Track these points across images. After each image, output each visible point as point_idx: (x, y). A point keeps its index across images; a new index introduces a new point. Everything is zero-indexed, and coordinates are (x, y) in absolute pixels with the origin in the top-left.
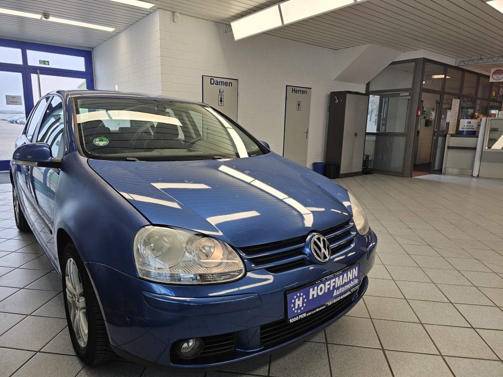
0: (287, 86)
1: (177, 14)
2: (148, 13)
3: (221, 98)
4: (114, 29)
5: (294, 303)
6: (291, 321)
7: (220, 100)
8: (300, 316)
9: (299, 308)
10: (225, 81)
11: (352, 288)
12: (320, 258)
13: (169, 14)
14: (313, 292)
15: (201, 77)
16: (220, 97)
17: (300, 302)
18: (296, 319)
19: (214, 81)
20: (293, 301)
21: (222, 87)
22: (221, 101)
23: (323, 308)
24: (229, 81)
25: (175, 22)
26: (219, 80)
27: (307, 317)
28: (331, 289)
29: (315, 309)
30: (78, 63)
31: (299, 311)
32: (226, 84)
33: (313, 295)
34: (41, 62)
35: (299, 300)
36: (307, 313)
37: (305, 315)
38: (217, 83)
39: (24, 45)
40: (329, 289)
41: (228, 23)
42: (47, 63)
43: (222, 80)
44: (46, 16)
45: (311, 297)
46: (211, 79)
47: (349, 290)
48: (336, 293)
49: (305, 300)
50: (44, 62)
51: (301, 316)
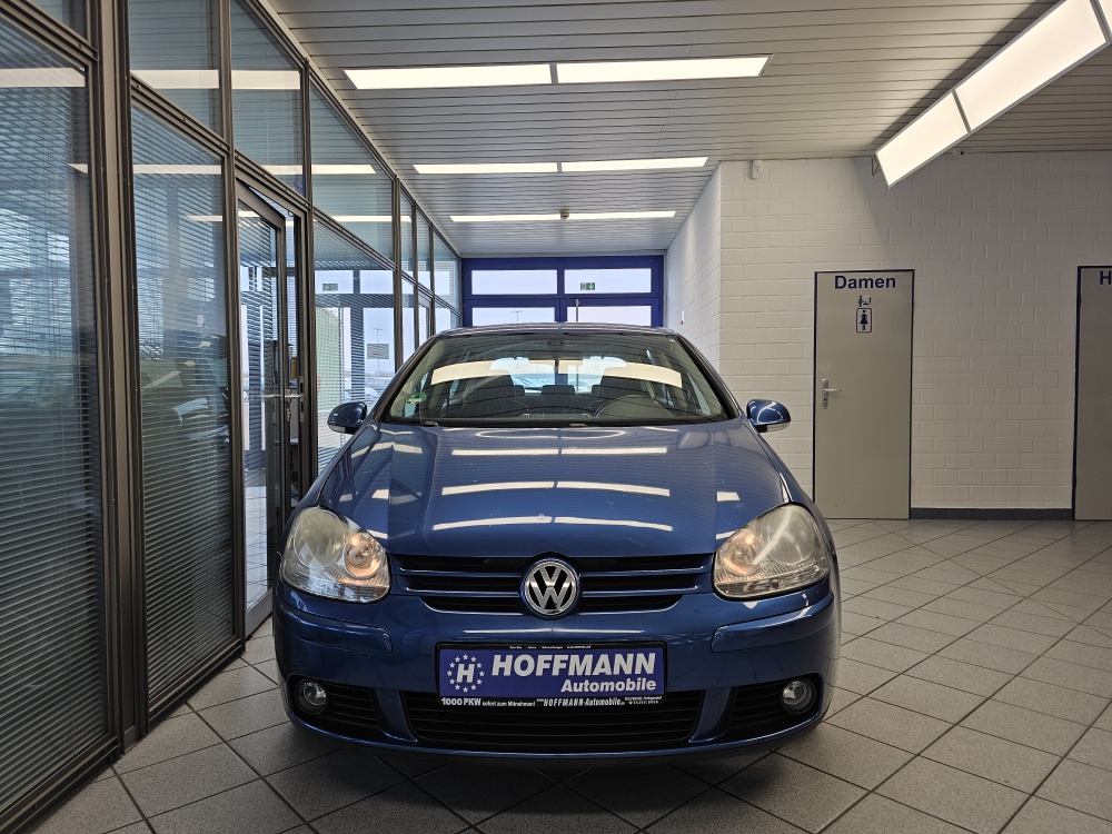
0: (1080, 268)
1: (759, 163)
2: (707, 176)
3: (864, 316)
4: (674, 212)
5: (455, 670)
6: (446, 701)
7: (860, 320)
8: (466, 700)
9: (464, 683)
10: (875, 277)
11: (631, 694)
12: (538, 604)
13: (741, 167)
14: (501, 665)
15: (813, 276)
16: (861, 313)
17: (470, 674)
18: (458, 702)
19: (842, 280)
20: (452, 665)
21: (866, 293)
22: (864, 321)
23: (530, 704)
24: (884, 276)
25: (753, 179)
26: (857, 277)
27: (481, 708)
28: (555, 672)
29: (506, 700)
30: (640, 280)
31: (465, 690)
32: (879, 284)
33: (502, 670)
34: (582, 286)
35: (466, 668)
36: (484, 700)
37: (478, 702)
38: (854, 284)
39: (560, 263)
40: (547, 672)
41: (871, 153)
42: (591, 287)
43: (867, 276)
44: (564, 214)
45: (495, 672)
46: (837, 277)
47: (621, 695)
48: (567, 686)
49: (482, 674)
50: (588, 286)
51: (470, 701)
